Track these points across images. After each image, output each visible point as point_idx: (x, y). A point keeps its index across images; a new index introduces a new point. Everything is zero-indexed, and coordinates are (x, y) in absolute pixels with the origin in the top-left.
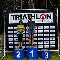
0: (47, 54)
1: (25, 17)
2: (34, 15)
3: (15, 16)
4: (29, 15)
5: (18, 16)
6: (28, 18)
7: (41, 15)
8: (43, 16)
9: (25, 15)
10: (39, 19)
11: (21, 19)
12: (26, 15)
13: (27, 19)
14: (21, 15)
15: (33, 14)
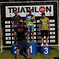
0: (46, 49)
1: (23, 10)
2: (33, 8)
3: (12, 9)
5: (15, 9)
6: (26, 11)
10: (38, 12)
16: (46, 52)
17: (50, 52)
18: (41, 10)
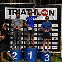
0: (47, 56)
3: (12, 11)
4: (28, 10)
5: (15, 11)
12: (25, 10)
13: (26, 15)
16: (47, 59)
17: (52, 59)
18: (43, 13)
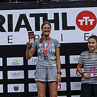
1: (23, 23)
4: (37, 16)
7: (80, 16)
8: (86, 18)
9: (23, 17)
11: (10, 29)
14: (10, 17)
15: (50, 13)
